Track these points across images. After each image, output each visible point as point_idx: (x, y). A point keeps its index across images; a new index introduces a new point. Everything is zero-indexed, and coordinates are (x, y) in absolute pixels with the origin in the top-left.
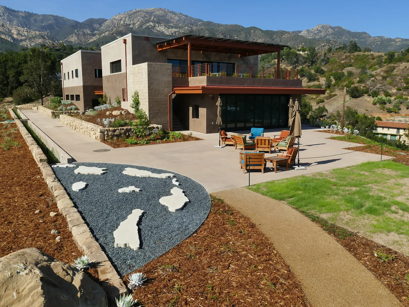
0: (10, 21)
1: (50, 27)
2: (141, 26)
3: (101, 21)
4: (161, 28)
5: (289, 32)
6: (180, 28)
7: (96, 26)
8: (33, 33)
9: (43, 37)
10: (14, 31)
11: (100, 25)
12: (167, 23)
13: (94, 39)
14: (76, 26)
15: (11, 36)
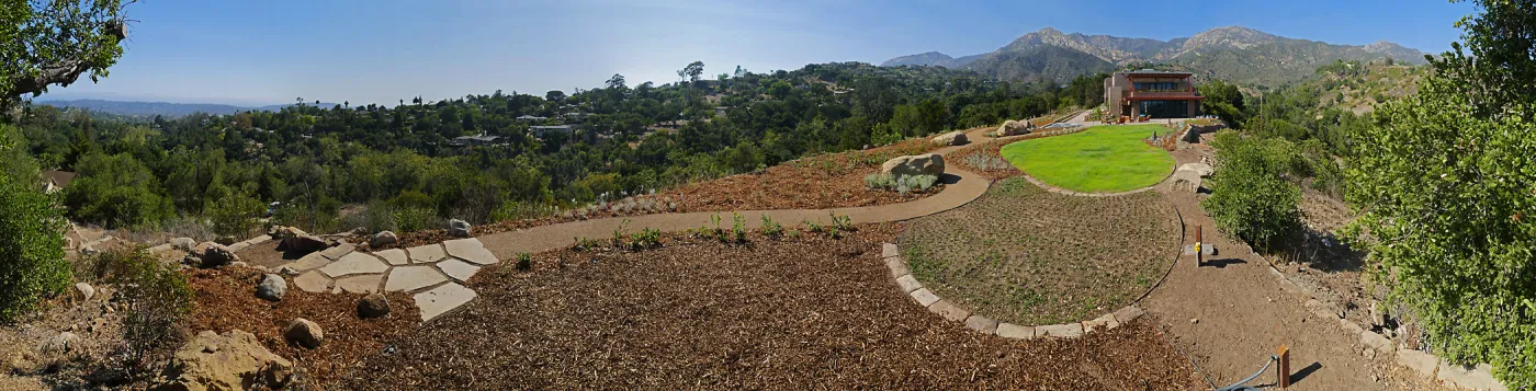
0: (1112, 46)
1: (1141, 48)
2: (1218, 42)
3: (1183, 40)
4: (1236, 44)
5: (1351, 47)
6: (1254, 43)
7: (1178, 44)
8: (1127, 54)
9: (1135, 57)
10: (1114, 54)
11: (1183, 43)
12: (1242, 39)
13: (1177, 55)
14: (1162, 45)
15: (1110, 57)
